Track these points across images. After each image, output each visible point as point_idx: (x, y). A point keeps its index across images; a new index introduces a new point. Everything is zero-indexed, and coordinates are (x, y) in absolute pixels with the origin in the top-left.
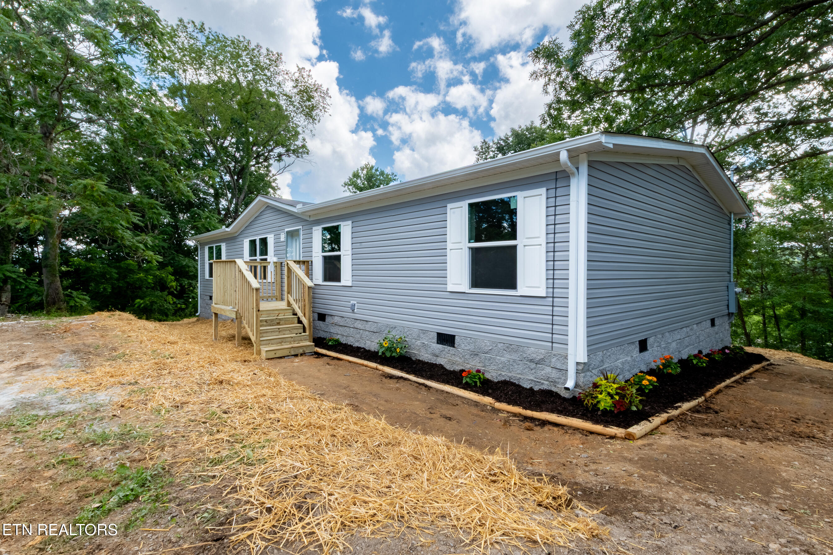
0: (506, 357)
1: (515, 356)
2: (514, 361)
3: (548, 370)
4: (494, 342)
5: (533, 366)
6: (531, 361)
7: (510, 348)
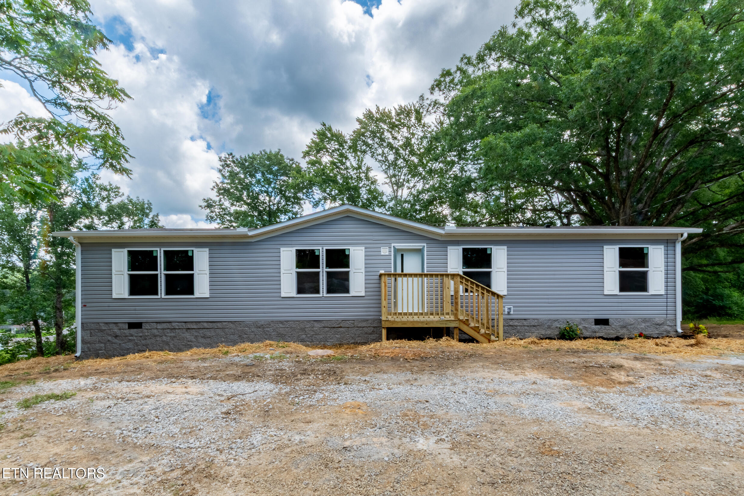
0: (643, 325)
1: (648, 324)
2: (648, 326)
3: (666, 327)
4: (635, 319)
5: (658, 326)
6: (657, 324)
7: (645, 320)
